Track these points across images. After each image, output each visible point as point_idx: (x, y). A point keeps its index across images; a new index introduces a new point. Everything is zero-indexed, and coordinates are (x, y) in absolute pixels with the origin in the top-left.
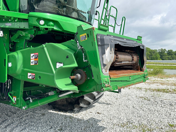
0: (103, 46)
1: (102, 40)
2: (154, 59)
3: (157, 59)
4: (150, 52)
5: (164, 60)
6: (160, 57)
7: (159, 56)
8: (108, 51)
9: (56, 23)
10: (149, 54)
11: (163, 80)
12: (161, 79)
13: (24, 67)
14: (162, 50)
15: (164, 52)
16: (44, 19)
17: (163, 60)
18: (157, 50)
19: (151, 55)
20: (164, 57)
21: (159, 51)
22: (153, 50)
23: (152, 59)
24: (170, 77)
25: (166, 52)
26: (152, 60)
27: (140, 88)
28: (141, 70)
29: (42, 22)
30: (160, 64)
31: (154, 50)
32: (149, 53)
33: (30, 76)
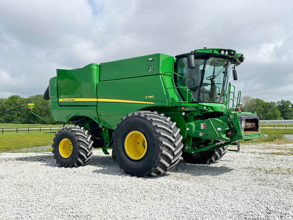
0: (241, 120)
1: (241, 118)
2: (272, 118)
3: (275, 117)
4: (263, 107)
5: (287, 119)
6: (280, 114)
7: (278, 113)
9: (212, 108)
10: (263, 109)
11: (280, 145)
12: (278, 145)
13: (196, 130)
14: (283, 102)
15: (287, 105)
16: (206, 106)
17: (285, 119)
18: (274, 103)
19: (266, 112)
20: (287, 114)
21: (278, 105)
22: (269, 104)
23: (267, 117)
24: (290, 143)
25: (290, 106)
26: (267, 119)
27: (254, 152)
28: (257, 131)
29: (205, 108)
30: (280, 126)
31: (270, 102)
32: (261, 108)
33: (201, 134)
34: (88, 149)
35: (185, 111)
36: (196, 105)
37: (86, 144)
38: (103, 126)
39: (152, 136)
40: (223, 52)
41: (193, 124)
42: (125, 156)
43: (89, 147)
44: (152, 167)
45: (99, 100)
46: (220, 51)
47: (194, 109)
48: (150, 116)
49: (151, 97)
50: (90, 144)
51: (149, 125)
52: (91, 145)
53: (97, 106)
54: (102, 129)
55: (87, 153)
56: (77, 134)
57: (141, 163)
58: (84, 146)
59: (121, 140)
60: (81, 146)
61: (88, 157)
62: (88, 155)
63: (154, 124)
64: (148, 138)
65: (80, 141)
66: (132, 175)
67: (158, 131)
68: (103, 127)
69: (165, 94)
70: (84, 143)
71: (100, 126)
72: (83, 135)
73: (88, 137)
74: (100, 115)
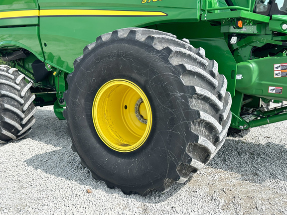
13: (261, 79)
34: (23, 112)
37: (17, 101)
38: (52, 67)
39: (168, 96)
41: (253, 65)
42: (93, 140)
43: (25, 108)
44: (164, 177)
45: (43, 13)
48: (162, 40)
50: (26, 101)
51: (161, 64)
52: (29, 102)
53: (38, 25)
54: (51, 73)
55: (22, 119)
57: (135, 162)
58: (13, 106)
59: (83, 101)
60: (7, 106)
61: (23, 126)
62: (24, 122)
63: (175, 61)
64: (157, 101)
65: (4, 96)
66: (111, 186)
67: (186, 81)
68: (54, 69)
70: (14, 99)
71: (48, 67)
72: (12, 84)
73: (22, 88)
74: (45, 45)
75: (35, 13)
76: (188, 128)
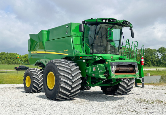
0: (112, 66)
1: (112, 64)
8: (113, 67)
9: (101, 57)
13: (91, 72)
16: (97, 56)
29: (97, 57)
33: (93, 75)
34: (39, 83)
35: (85, 60)
36: (91, 55)
37: (38, 79)
40: (104, 21)
41: (90, 68)
43: (40, 81)
44: (56, 94)
45: (46, 52)
46: (102, 19)
47: (91, 58)
49: (66, 50)
50: (40, 79)
51: (56, 68)
53: (45, 56)
55: (38, 85)
56: (33, 73)
57: (52, 91)
58: (36, 80)
60: (34, 81)
61: (39, 87)
63: (58, 68)
65: (34, 77)
67: (59, 72)
69: (73, 48)
72: (37, 74)
73: (40, 75)
75: (44, 52)
76: (59, 82)
